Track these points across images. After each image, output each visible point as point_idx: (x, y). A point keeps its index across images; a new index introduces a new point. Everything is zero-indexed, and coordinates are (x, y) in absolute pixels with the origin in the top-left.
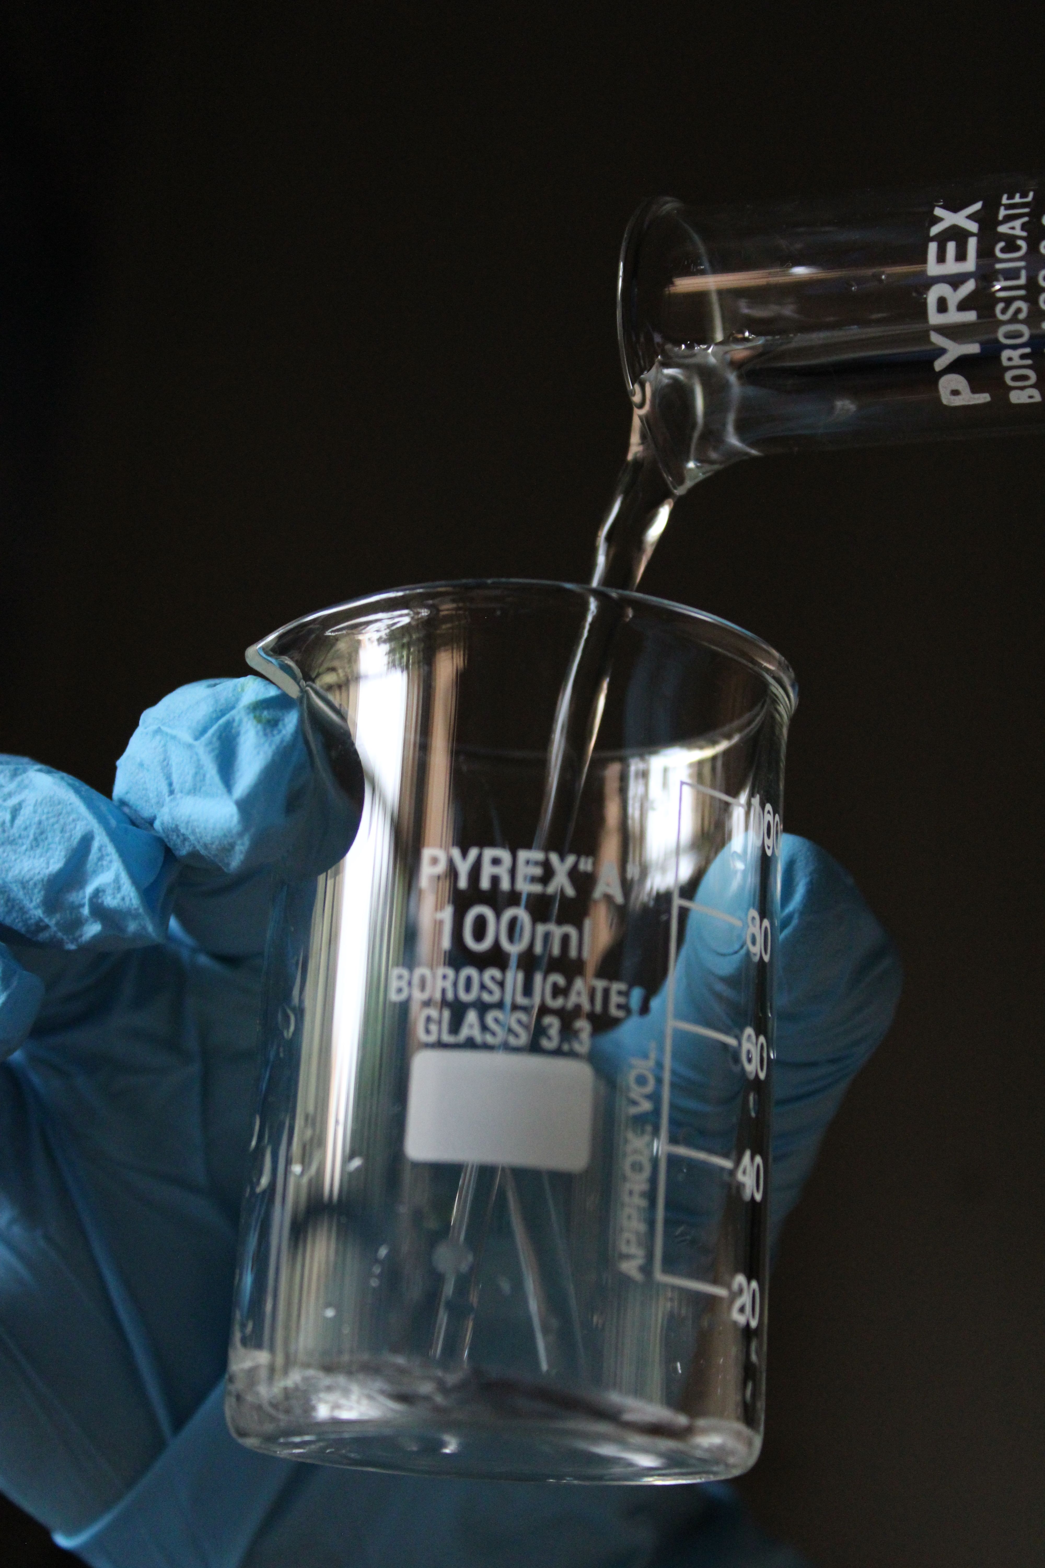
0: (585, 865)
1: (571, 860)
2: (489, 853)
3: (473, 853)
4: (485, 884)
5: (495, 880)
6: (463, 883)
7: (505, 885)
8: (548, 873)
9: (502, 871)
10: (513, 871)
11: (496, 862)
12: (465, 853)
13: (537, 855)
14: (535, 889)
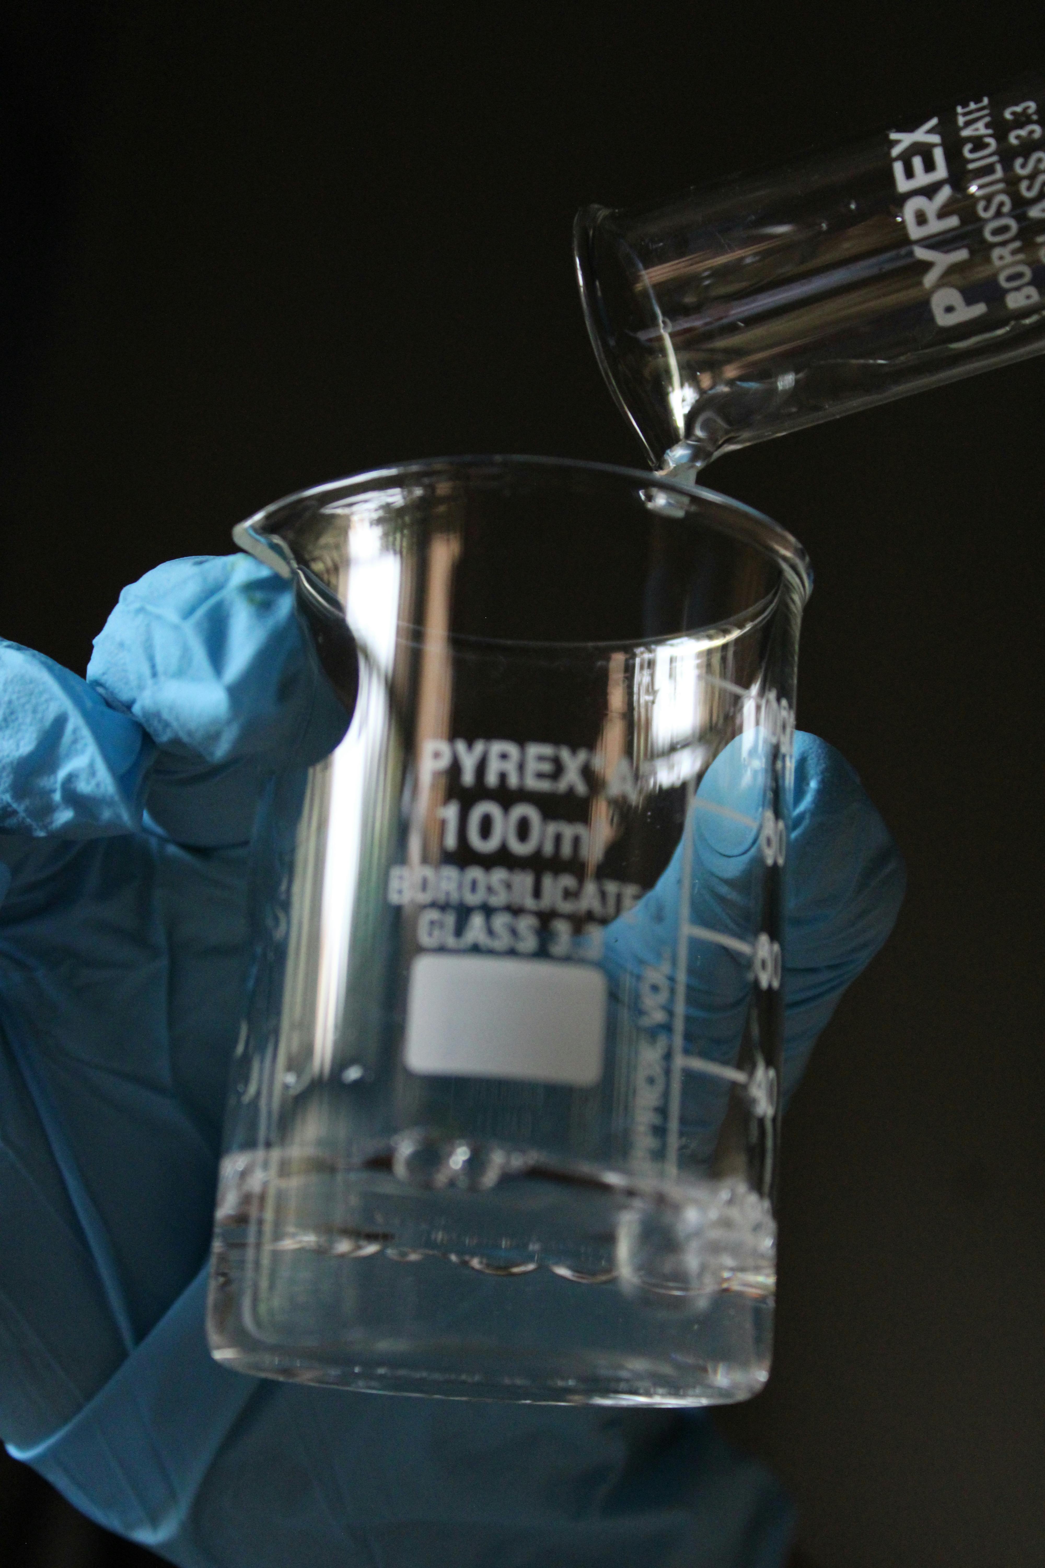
0: (597, 759)
1: (580, 755)
2: (497, 747)
3: (479, 747)
4: (492, 780)
6: (469, 778)
7: (513, 781)
8: (558, 769)
9: (510, 767)
10: (521, 767)
11: (504, 756)
12: (470, 745)
13: (547, 750)
14: (544, 786)
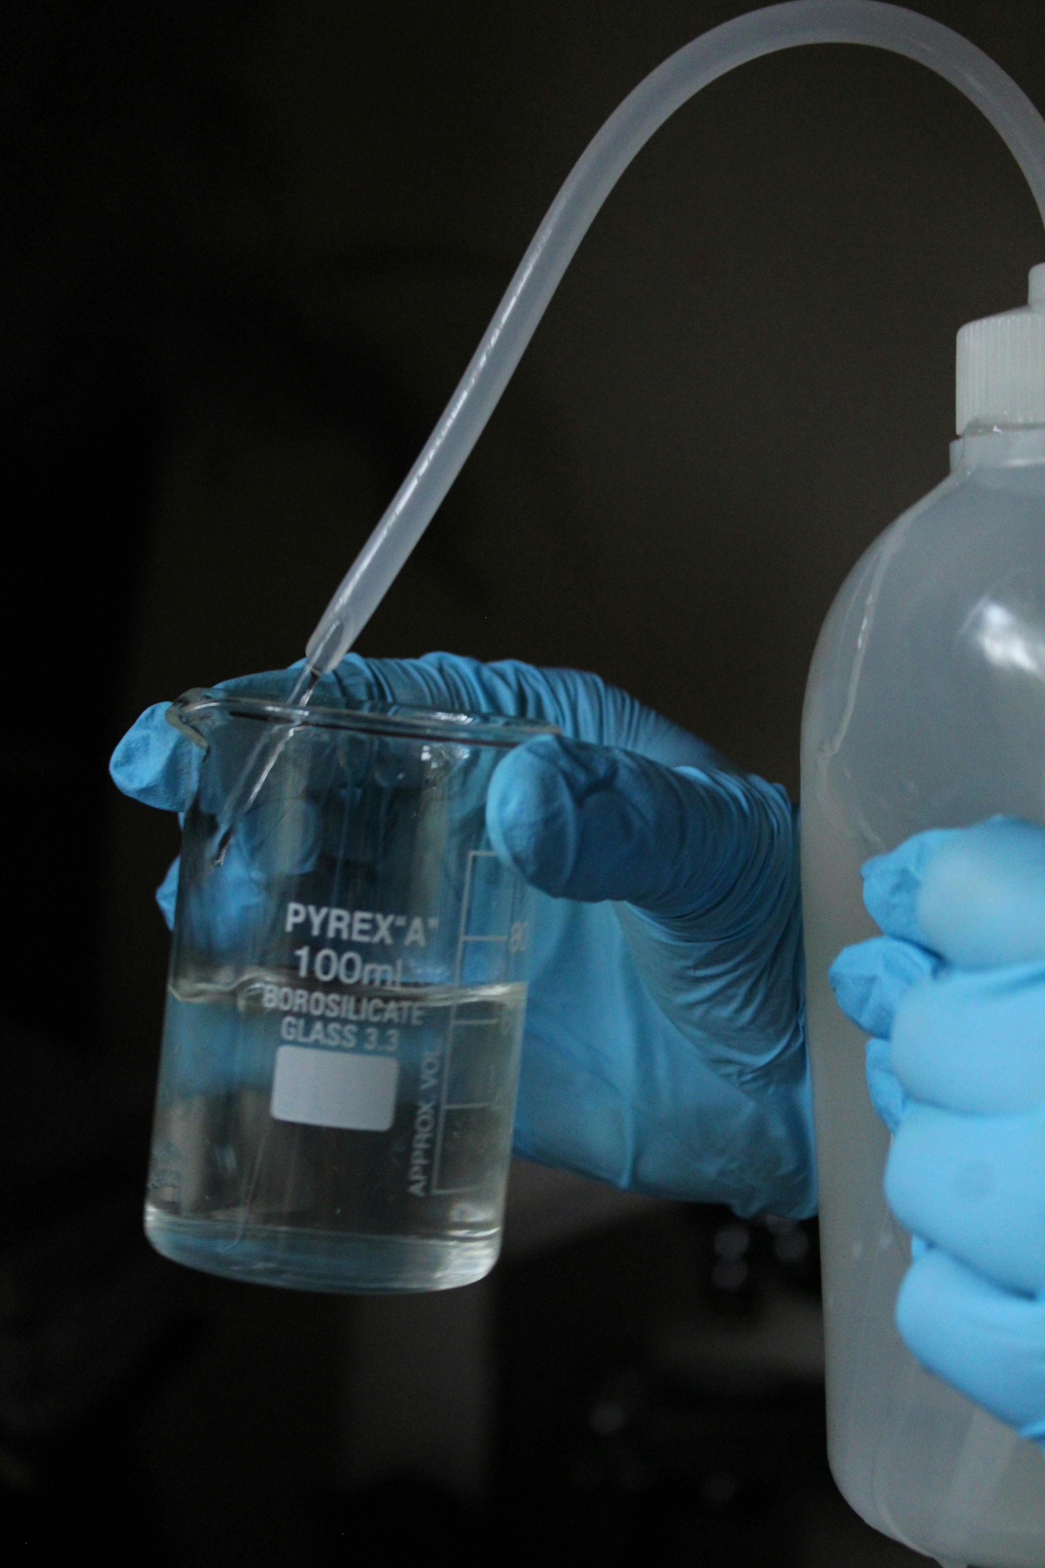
0: (401, 921)
1: (391, 918)
2: (335, 912)
3: (324, 911)
4: (331, 934)
5: (338, 931)
6: (316, 932)
7: (345, 936)
8: (375, 927)
9: (343, 925)
10: (350, 926)
11: (339, 919)
12: (318, 910)
13: (368, 915)
14: (365, 939)
